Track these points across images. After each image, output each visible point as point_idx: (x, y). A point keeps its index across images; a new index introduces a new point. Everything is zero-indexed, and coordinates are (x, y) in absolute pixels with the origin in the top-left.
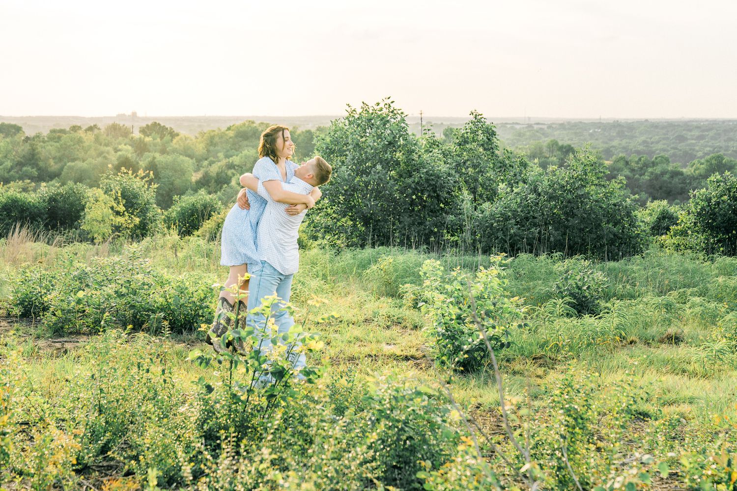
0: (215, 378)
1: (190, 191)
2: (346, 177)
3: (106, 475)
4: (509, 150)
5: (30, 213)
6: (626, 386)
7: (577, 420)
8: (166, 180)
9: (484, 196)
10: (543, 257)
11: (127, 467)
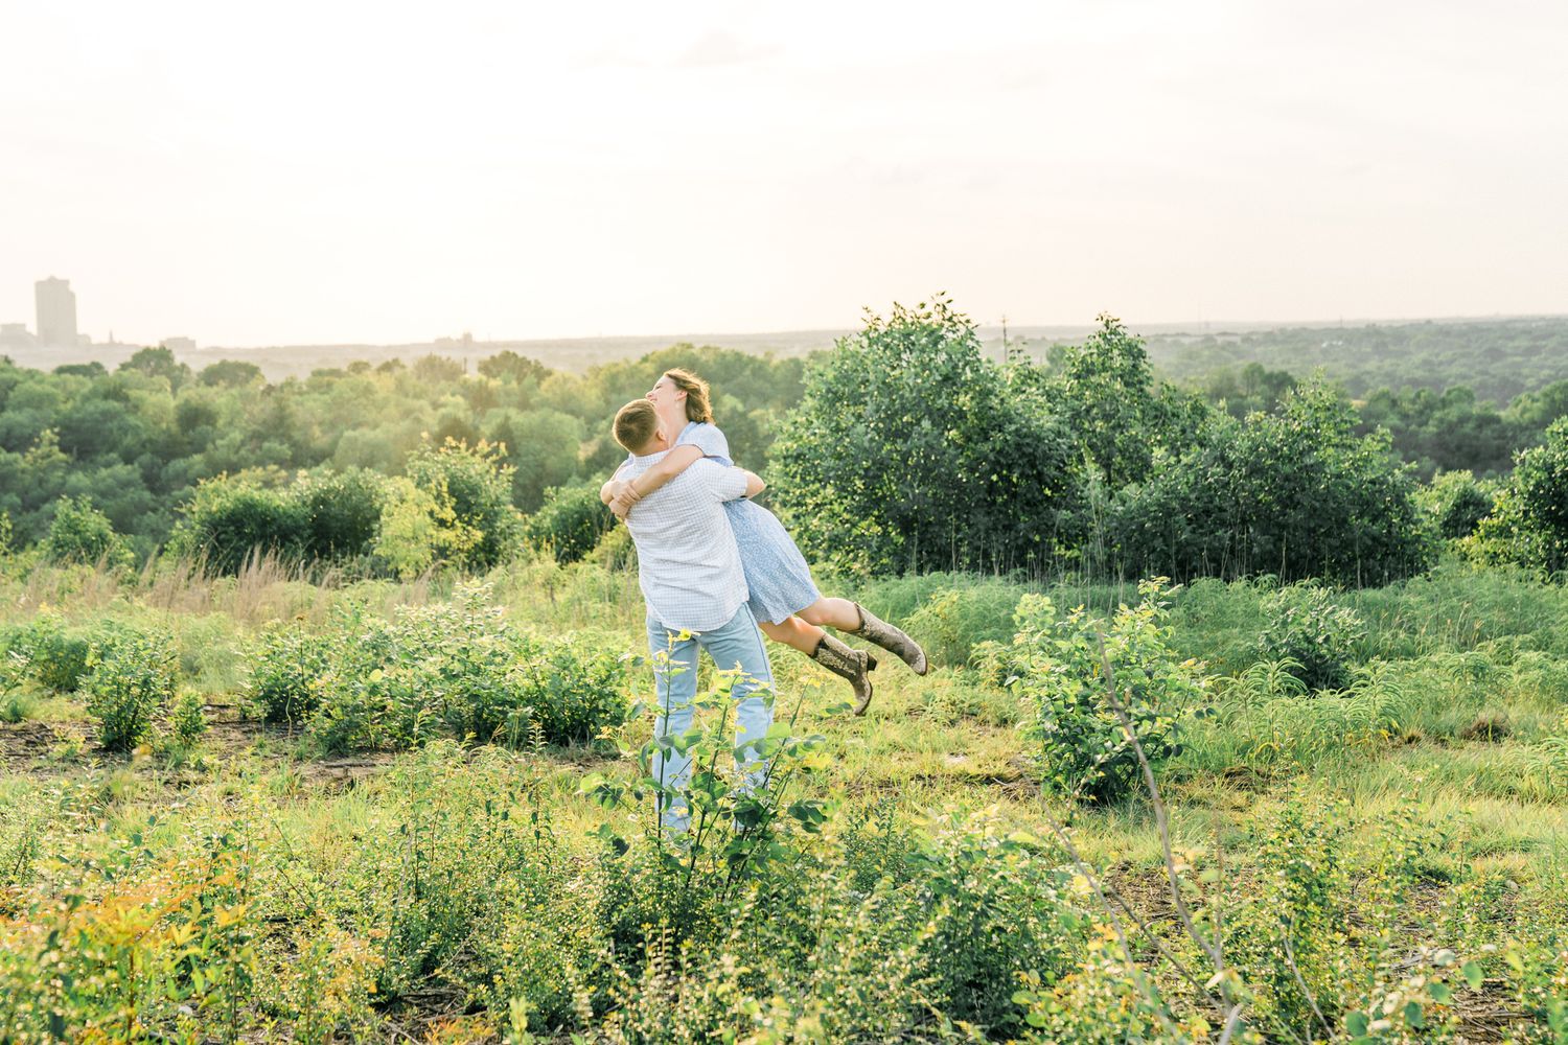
0: (632, 826)
1: (575, 478)
2: (866, 444)
3: (433, 1012)
4: (1171, 385)
5: (279, 527)
6: (1402, 822)
7: (1312, 888)
8: (531, 458)
9: (1127, 473)
10: (1239, 584)
11: (470, 996)
